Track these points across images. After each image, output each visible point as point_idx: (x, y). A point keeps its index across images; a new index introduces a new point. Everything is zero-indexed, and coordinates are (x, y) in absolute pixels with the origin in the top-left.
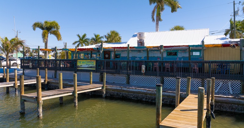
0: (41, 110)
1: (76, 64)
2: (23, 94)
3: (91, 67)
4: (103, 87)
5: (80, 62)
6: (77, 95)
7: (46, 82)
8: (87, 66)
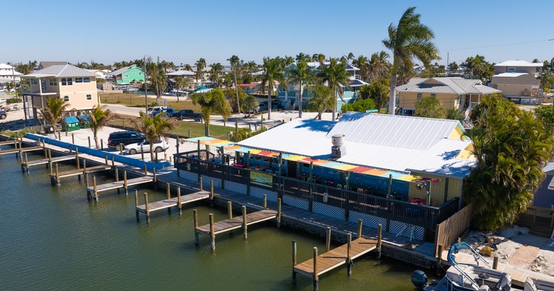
0: (214, 243)
1: (249, 176)
2: (197, 228)
3: (267, 184)
4: (277, 215)
5: (254, 174)
6: (246, 227)
7: (212, 198)
8: (262, 181)
